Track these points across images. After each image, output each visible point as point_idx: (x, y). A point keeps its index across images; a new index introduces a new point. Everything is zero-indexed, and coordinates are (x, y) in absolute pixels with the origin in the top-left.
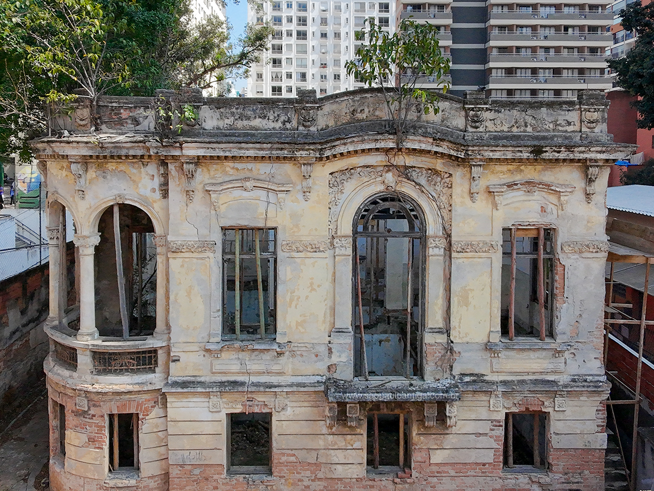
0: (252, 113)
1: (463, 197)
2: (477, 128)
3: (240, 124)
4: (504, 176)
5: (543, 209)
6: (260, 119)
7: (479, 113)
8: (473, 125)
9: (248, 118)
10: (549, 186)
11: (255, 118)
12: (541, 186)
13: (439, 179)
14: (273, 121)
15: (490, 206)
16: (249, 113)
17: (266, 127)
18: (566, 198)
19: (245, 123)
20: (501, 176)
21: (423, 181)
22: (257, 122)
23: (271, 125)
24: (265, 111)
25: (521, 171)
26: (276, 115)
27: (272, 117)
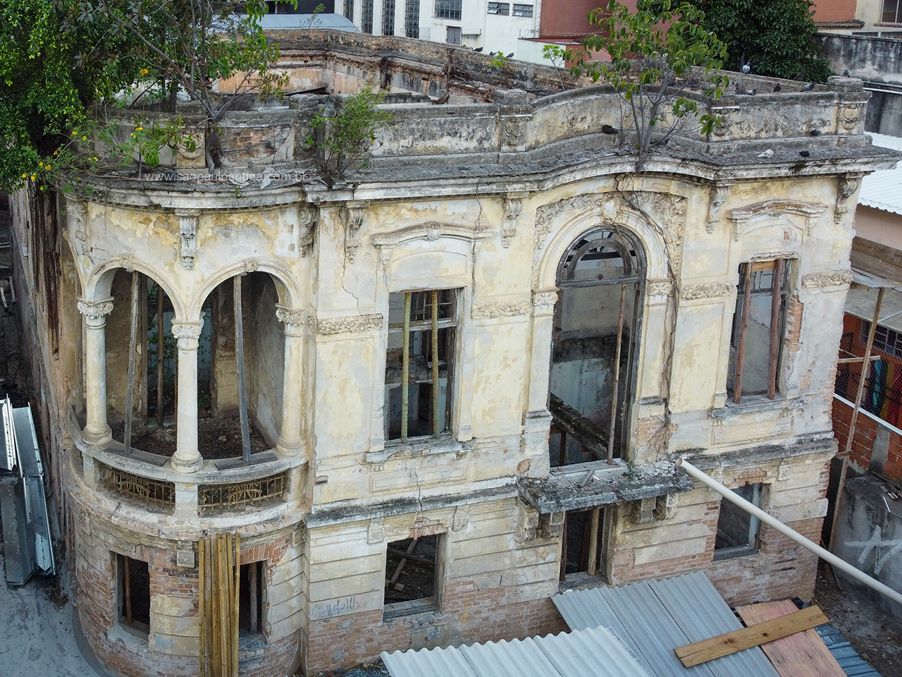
0: (438, 129)
1: (697, 228)
2: (722, 135)
3: (420, 145)
4: (747, 197)
5: (786, 236)
6: (449, 138)
7: (727, 116)
8: (719, 132)
9: (433, 137)
10: (799, 206)
11: (442, 136)
12: (790, 208)
13: (669, 204)
14: (467, 140)
15: (728, 236)
16: (435, 129)
17: (456, 148)
18: (815, 220)
19: (428, 143)
20: (744, 197)
21: (648, 208)
22: (445, 142)
23: (464, 144)
24: (456, 125)
25: (767, 188)
26: (470, 130)
27: (464, 134)
